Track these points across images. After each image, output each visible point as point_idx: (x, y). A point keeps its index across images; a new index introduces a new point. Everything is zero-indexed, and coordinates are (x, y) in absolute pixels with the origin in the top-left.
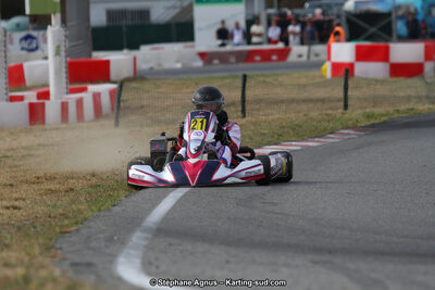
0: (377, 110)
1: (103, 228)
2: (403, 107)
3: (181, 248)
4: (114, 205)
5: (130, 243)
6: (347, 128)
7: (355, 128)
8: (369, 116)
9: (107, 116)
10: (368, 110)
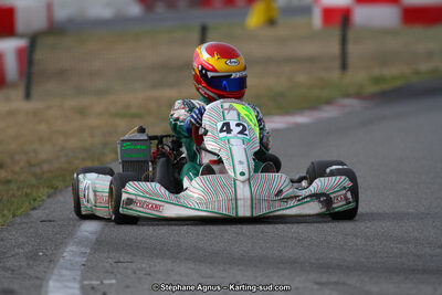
0: (389, 72)
1: (21, 240)
2: (424, 67)
3: (133, 266)
4: (34, 209)
5: (62, 260)
6: (348, 96)
7: (359, 96)
8: (377, 80)
9: (14, 85)
10: (376, 72)
